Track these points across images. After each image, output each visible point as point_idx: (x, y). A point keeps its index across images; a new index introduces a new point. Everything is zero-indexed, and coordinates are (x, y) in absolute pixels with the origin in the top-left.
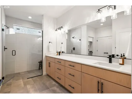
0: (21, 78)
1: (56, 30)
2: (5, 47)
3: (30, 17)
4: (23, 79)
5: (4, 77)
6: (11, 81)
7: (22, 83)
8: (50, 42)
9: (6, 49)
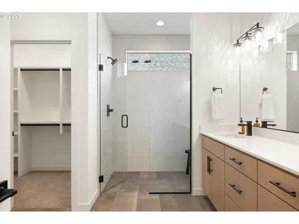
0: (138, 187)
1: (238, 44)
2: (111, 108)
3: (160, 23)
4: (140, 191)
5: (103, 176)
6: (117, 189)
7: (136, 201)
8: (214, 89)
9: (112, 110)
